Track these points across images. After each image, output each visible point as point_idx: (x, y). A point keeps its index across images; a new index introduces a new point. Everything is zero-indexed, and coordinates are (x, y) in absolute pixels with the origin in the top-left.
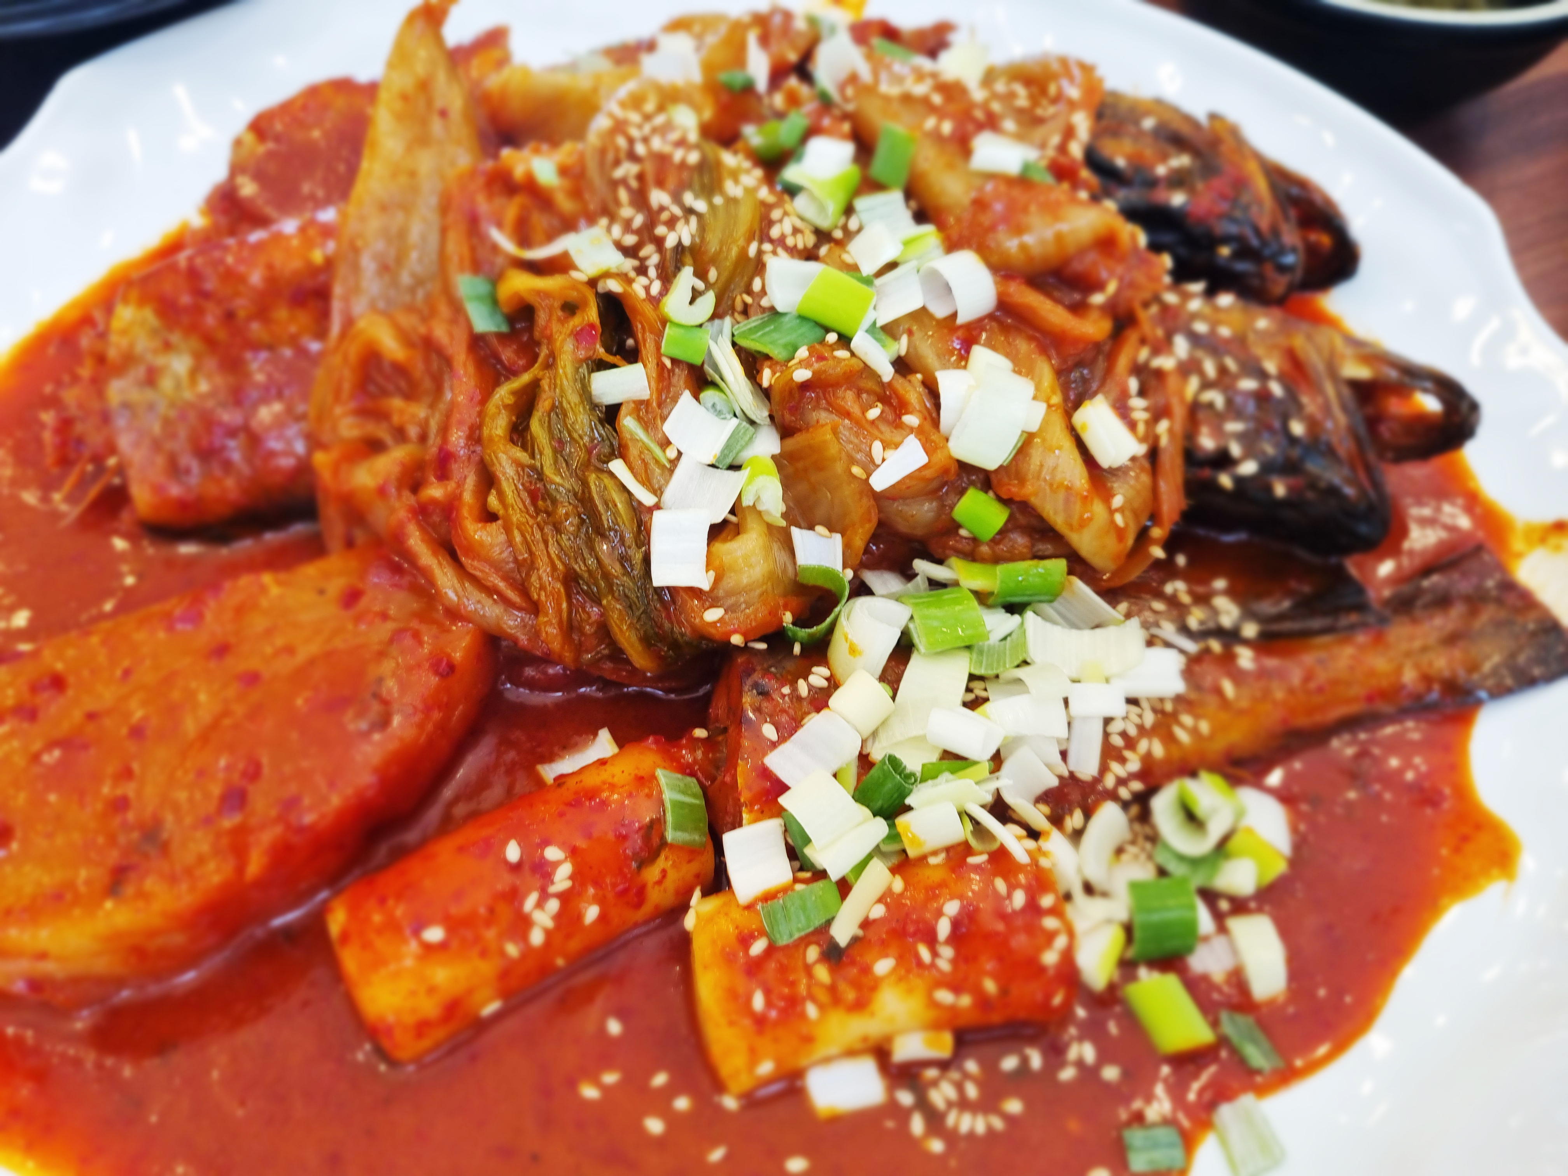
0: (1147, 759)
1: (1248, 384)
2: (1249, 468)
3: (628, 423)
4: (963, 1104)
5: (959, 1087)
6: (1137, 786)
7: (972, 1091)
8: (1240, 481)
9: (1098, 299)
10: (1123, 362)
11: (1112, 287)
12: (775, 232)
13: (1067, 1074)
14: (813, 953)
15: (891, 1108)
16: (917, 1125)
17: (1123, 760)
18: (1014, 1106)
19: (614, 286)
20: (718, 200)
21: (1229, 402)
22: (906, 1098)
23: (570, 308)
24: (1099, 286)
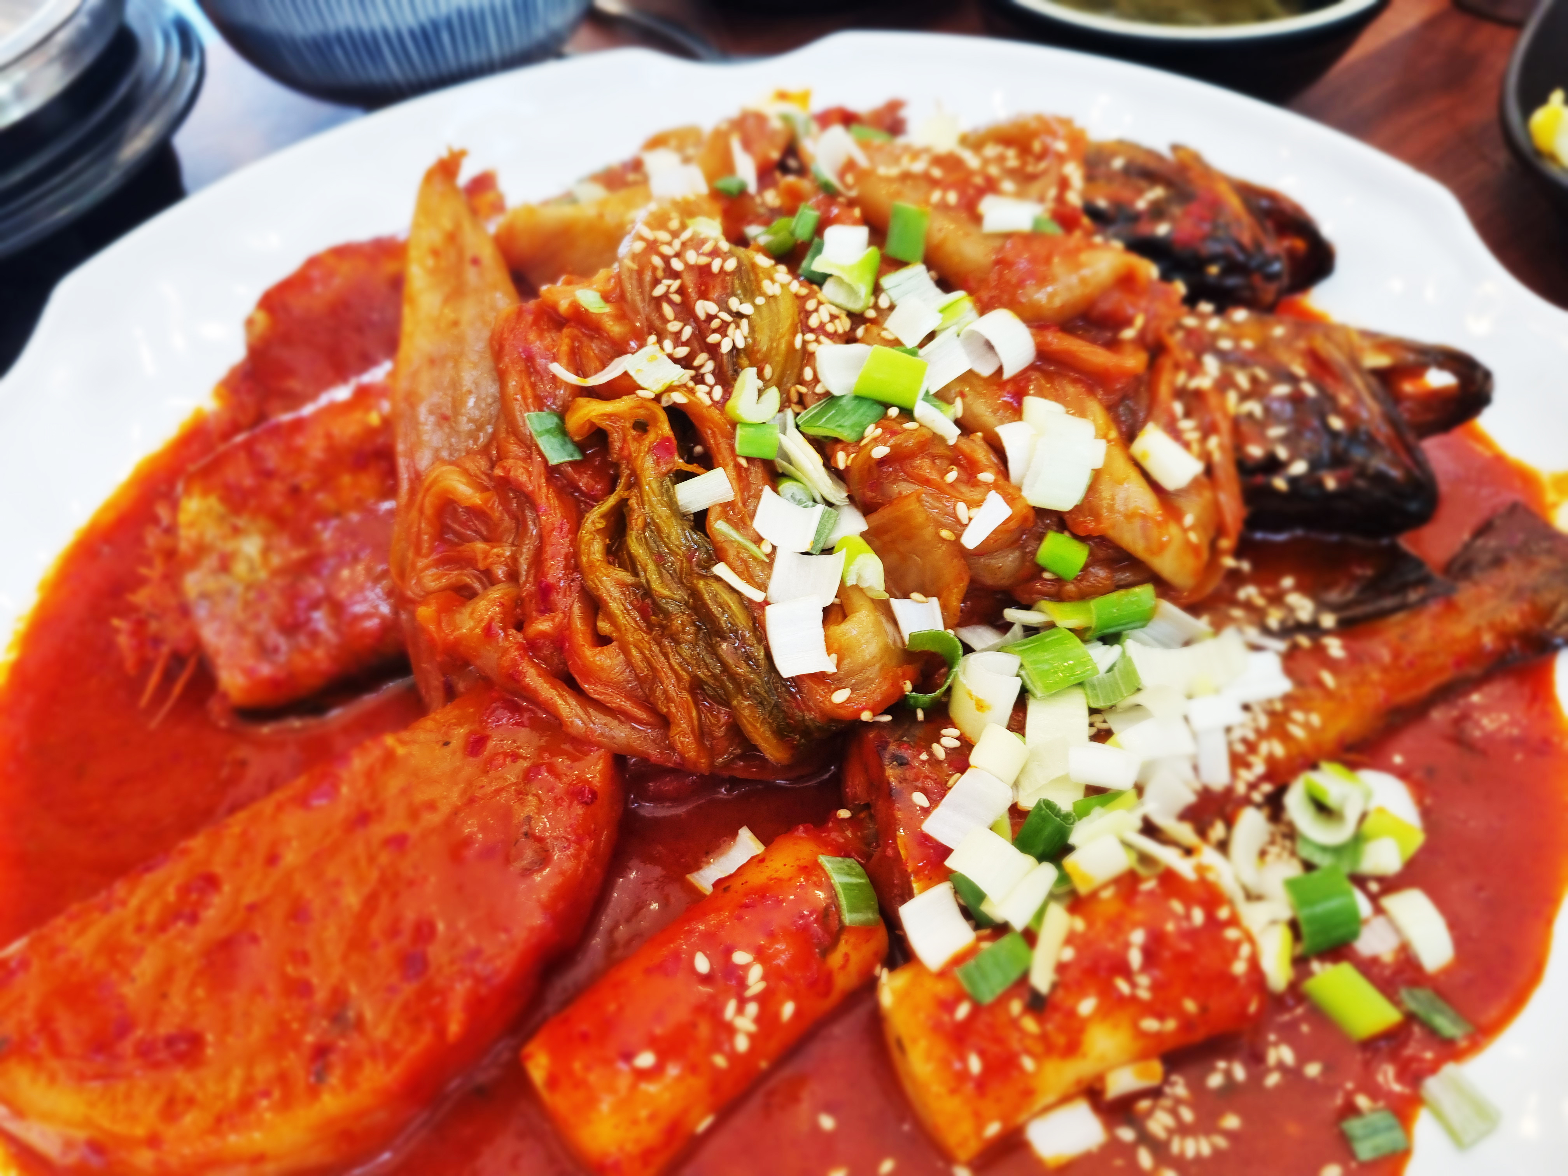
0: (1271, 760)
1: (1282, 390)
2: (1299, 468)
3: (720, 527)
4: (1183, 1130)
5: (1174, 1113)
6: (1267, 788)
7: (1187, 1115)
8: (1293, 481)
9: (1128, 334)
10: (1164, 390)
11: (1139, 321)
12: (813, 322)
13: (1273, 1079)
14: (1016, 1007)
15: (1113, 1146)
16: (1145, 1159)
17: (1248, 766)
18: (1232, 1122)
19: (679, 398)
20: (760, 301)
21: (1267, 410)
22: (1127, 1134)
23: (642, 427)
24: (1128, 322)
